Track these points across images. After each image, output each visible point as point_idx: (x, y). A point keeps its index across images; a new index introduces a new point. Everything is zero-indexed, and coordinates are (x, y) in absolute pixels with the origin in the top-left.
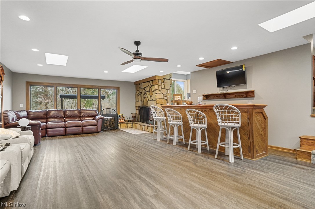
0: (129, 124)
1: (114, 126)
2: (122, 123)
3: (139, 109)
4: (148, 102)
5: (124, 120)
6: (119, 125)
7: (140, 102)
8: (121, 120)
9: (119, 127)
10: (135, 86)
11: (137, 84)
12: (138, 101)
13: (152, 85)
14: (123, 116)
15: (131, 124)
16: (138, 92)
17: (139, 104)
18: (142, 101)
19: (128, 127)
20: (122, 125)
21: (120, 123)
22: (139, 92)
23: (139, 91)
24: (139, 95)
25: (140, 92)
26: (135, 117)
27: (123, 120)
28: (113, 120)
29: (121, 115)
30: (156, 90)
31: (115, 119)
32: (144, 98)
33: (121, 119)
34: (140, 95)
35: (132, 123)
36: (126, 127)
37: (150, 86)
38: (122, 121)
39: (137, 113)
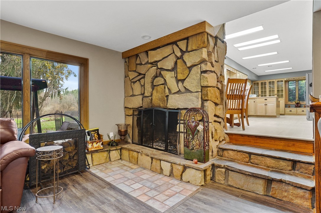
0: (114, 152)
1: (74, 165)
2: (96, 151)
3: (136, 113)
4: (167, 96)
5: (102, 144)
6: (89, 157)
7: (141, 97)
8: (95, 144)
9: (89, 165)
10: (123, 61)
11: (129, 57)
12: (133, 95)
13: (187, 51)
14: (98, 134)
15: (119, 151)
16: (132, 75)
17: (137, 102)
18: (146, 94)
19: (112, 160)
20: (95, 156)
21: (92, 152)
22: (136, 74)
23: (135, 71)
24: (134, 82)
25: (140, 74)
26: (126, 131)
27: (99, 144)
28: (70, 149)
29: (93, 131)
30: (203, 61)
31: (76, 144)
32: (153, 87)
33: (92, 143)
34: (139, 80)
35: (121, 149)
36: (108, 159)
37: (179, 54)
38: (97, 145)
39: (130, 122)
